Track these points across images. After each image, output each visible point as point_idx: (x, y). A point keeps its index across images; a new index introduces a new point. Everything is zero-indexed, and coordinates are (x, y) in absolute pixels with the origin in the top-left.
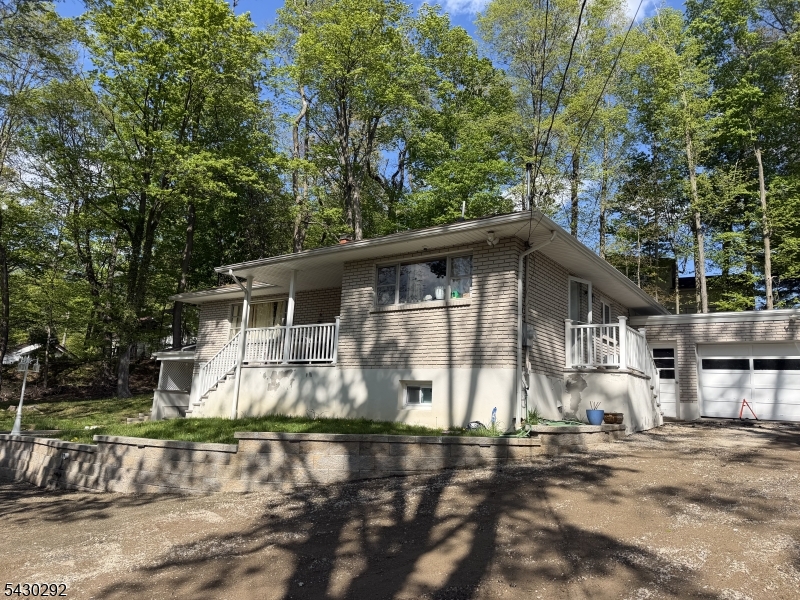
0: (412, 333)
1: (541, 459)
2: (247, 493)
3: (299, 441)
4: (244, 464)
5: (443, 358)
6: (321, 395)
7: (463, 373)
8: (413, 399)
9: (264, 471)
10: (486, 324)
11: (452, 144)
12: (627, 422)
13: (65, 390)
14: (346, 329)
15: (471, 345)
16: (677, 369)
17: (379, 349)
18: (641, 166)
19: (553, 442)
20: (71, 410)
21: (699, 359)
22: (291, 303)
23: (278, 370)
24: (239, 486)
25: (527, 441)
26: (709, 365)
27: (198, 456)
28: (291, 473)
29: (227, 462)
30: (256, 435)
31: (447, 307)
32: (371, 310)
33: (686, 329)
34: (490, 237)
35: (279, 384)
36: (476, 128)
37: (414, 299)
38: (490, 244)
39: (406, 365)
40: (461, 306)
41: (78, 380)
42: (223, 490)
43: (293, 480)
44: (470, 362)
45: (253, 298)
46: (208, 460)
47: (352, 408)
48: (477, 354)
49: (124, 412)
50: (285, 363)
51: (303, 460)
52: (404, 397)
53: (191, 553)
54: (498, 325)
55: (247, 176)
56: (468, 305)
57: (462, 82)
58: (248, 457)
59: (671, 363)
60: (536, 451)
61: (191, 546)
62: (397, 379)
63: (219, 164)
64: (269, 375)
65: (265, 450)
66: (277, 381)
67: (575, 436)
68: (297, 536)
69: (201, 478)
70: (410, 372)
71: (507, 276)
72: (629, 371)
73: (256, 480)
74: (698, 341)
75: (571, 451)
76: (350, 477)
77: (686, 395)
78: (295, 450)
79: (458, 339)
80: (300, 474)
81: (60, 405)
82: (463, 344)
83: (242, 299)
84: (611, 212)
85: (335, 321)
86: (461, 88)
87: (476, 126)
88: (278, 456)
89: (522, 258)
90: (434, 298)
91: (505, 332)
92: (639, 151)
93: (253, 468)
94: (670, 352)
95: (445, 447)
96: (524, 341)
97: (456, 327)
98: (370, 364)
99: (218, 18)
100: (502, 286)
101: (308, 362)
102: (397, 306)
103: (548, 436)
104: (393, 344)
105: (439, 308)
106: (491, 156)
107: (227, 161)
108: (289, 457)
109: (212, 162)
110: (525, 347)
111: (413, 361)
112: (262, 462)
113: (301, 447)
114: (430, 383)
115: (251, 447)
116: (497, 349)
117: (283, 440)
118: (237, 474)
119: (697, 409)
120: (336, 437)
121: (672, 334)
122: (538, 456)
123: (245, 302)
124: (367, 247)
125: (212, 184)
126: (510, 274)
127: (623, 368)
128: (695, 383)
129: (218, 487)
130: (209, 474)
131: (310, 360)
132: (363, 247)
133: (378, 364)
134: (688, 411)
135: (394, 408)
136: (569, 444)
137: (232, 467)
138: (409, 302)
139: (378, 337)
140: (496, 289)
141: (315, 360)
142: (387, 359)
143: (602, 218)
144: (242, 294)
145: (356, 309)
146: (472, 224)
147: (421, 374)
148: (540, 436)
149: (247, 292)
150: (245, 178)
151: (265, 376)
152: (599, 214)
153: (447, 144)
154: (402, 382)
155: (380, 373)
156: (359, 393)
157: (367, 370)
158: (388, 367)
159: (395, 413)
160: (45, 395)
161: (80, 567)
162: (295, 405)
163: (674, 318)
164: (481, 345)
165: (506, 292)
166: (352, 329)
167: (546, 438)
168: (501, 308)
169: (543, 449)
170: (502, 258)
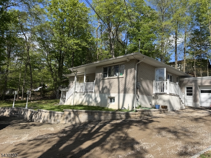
0: (110, 85)
1: (138, 118)
2: (65, 124)
3: (77, 112)
4: (65, 117)
5: (117, 91)
6: (91, 100)
7: (122, 95)
8: (111, 101)
9: (69, 119)
10: (127, 82)
11: (139, 31)
12: (169, 108)
13: (45, 97)
14: (96, 83)
15: (124, 88)
16: (193, 93)
17: (103, 89)
18: (197, 33)
19: (142, 113)
20: (44, 102)
21: (200, 90)
22: (85, 77)
23: (82, 94)
24: (64, 122)
25: (135, 113)
26: (202, 92)
27: (56, 115)
28: (75, 119)
29: (62, 116)
30: (68, 110)
31: (118, 78)
32: (101, 79)
33: (195, 81)
34: (127, 60)
35: (82, 97)
36: (145, 25)
37: (112, 76)
38: (127, 61)
39: (109, 93)
40: (122, 78)
41: (49, 95)
42: (61, 123)
43: (75, 121)
44: (123, 92)
45: (77, 76)
46: (58, 116)
47: (97, 103)
48: (125, 90)
49: (55, 103)
50: (83, 92)
51: (78, 116)
52: (109, 101)
53: (41, 137)
54: (130, 82)
55: (84, 44)
56: (123, 77)
57: (142, 13)
58: (66, 115)
59: (192, 91)
60: (137, 116)
61: (42, 136)
62: (107, 96)
63: (77, 42)
64: (80, 95)
65: (70, 114)
66: (82, 96)
67: (149, 112)
68: (64, 135)
69: (56, 120)
70: (110, 95)
71: (132, 70)
72: (169, 94)
73: (67, 121)
74: (199, 85)
75: (148, 116)
76: (88, 121)
77: (195, 100)
78: (76, 114)
79: (121, 86)
80: (77, 119)
81: (42, 101)
82: (122, 88)
83: (74, 76)
84: (188, 47)
85: (94, 81)
86: (142, 15)
87: (146, 25)
88: (72, 115)
89: (136, 65)
90: (116, 76)
91: (132, 84)
92: (196, 28)
93: (67, 118)
94: (191, 88)
95: (112, 114)
96: (137, 86)
97: (120, 83)
98: (101, 92)
99: (75, 5)
100: (131, 72)
101: (88, 92)
102: (107, 77)
103: (141, 112)
104: (106, 87)
105: (117, 78)
106: (150, 33)
107: (79, 41)
108: (75, 116)
109: (75, 41)
110: (137, 88)
111: (111, 91)
112: (69, 116)
113: (78, 113)
114: (114, 97)
115: (67, 113)
116: (129, 89)
117: (73, 111)
118: (64, 119)
119: (199, 104)
120: (86, 111)
121: (191, 83)
122: (137, 117)
123: (75, 77)
124: (99, 63)
125: (75, 47)
126: (133, 69)
127: (168, 93)
128: (198, 97)
129: (59, 122)
130: (58, 119)
131: (89, 91)
132: (98, 63)
133: (103, 92)
134: (196, 105)
135: (106, 103)
136: (147, 114)
137: (63, 118)
138: (110, 77)
139: (103, 86)
140: (130, 73)
141: (90, 91)
142: (105, 91)
143: (184, 49)
144: (75, 75)
145: (98, 78)
146: (122, 56)
147: (112, 95)
148: (138, 112)
149: (76, 74)
150: (84, 45)
151: (79, 95)
152: (184, 47)
153: (137, 31)
154: (108, 97)
155: (103, 95)
156: (99, 100)
157: (101, 94)
158: (105, 93)
159: (106, 105)
160: (41, 98)
161: (18, 139)
162: (85, 103)
163: (192, 79)
164: (126, 88)
165: (132, 74)
166: (97, 84)
167: (140, 112)
168: (131, 78)
169: (139, 115)
170: (131, 65)
